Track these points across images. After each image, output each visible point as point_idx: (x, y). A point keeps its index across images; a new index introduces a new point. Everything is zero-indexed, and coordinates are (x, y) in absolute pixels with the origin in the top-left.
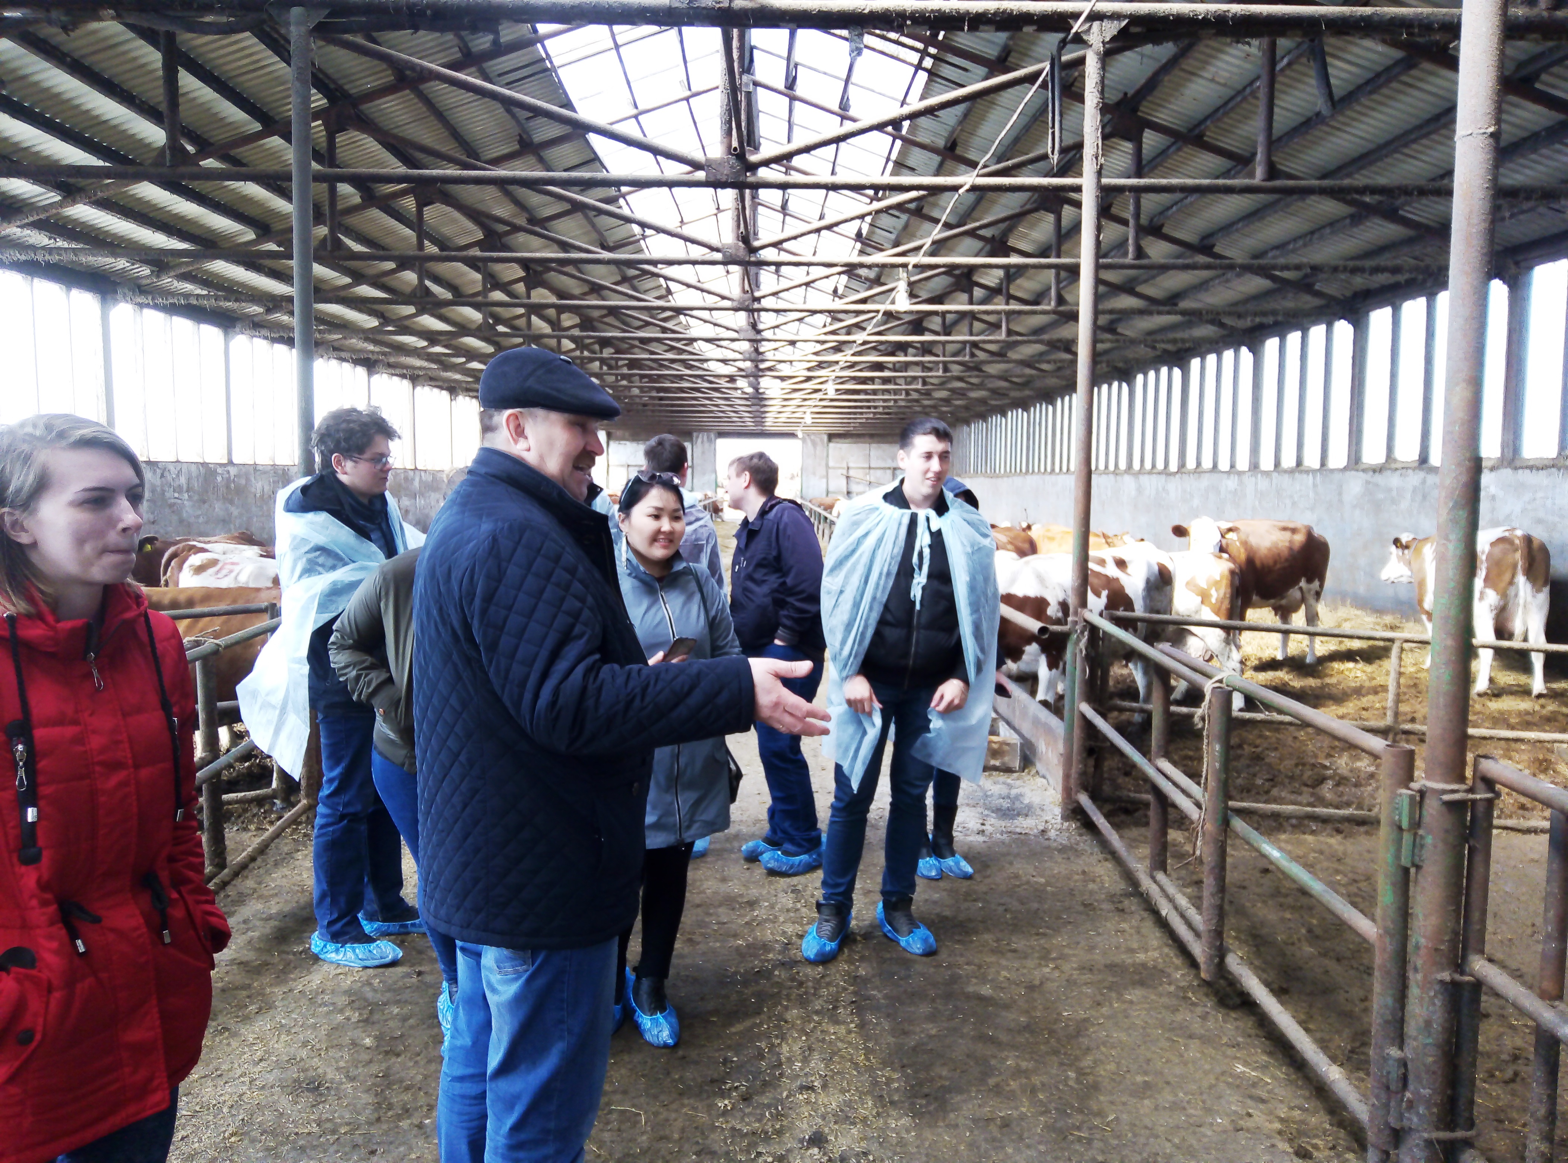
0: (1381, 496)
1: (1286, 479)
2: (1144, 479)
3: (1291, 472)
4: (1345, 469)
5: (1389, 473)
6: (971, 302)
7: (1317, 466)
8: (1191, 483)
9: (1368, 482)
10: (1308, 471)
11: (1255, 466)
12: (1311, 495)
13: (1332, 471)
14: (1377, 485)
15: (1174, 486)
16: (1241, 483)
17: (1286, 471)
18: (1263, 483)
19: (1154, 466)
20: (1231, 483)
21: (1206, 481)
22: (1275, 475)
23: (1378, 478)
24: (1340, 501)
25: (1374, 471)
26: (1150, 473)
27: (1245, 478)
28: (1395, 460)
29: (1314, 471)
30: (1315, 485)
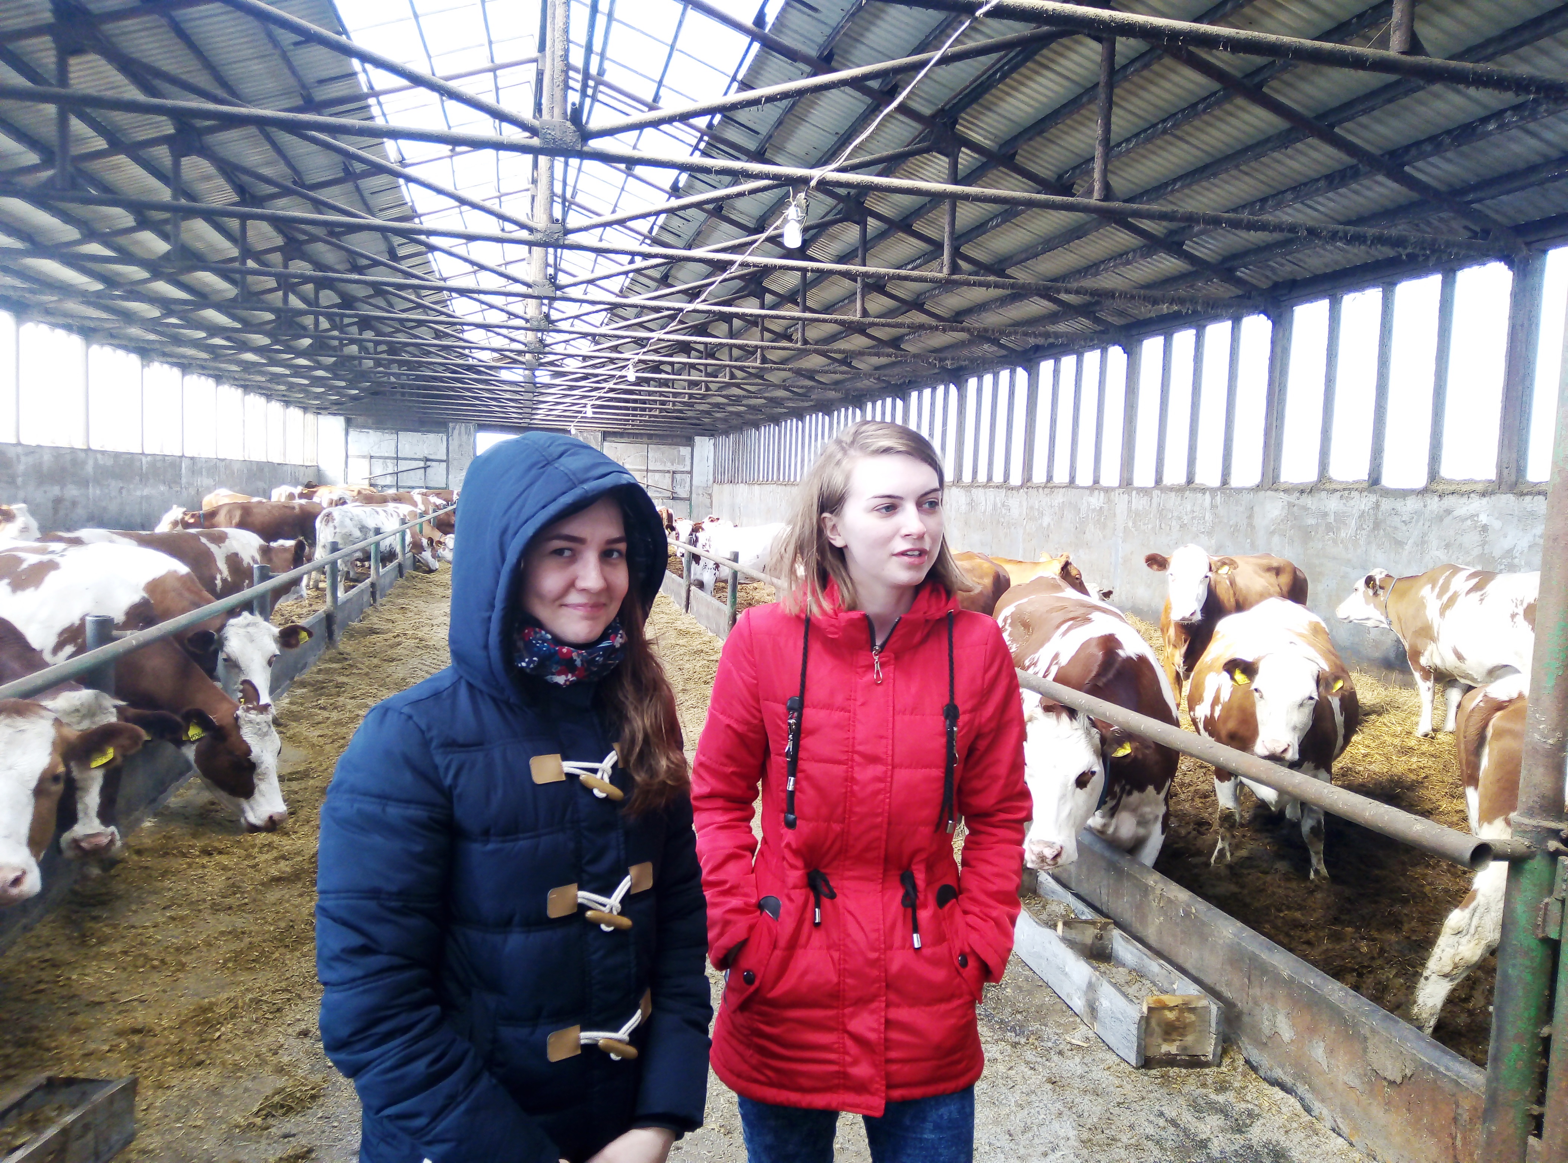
0: (1311, 521)
1: (1173, 499)
2: (979, 494)
3: (1179, 490)
4: (1258, 488)
5: (1324, 494)
6: (762, 307)
7: (1216, 482)
8: (1041, 499)
9: (1291, 505)
10: (1203, 490)
11: (1126, 482)
12: (1208, 516)
13: (1239, 490)
14: (1305, 508)
15: (1017, 503)
16: (1109, 501)
17: (1171, 489)
18: (1139, 503)
19: (990, 479)
20: (1096, 500)
21: (1059, 497)
22: (1156, 493)
23: (1307, 501)
24: (1251, 526)
25: (1302, 492)
26: (985, 486)
27: (1115, 496)
28: (1330, 480)
29: (1213, 491)
30: (1213, 507)
